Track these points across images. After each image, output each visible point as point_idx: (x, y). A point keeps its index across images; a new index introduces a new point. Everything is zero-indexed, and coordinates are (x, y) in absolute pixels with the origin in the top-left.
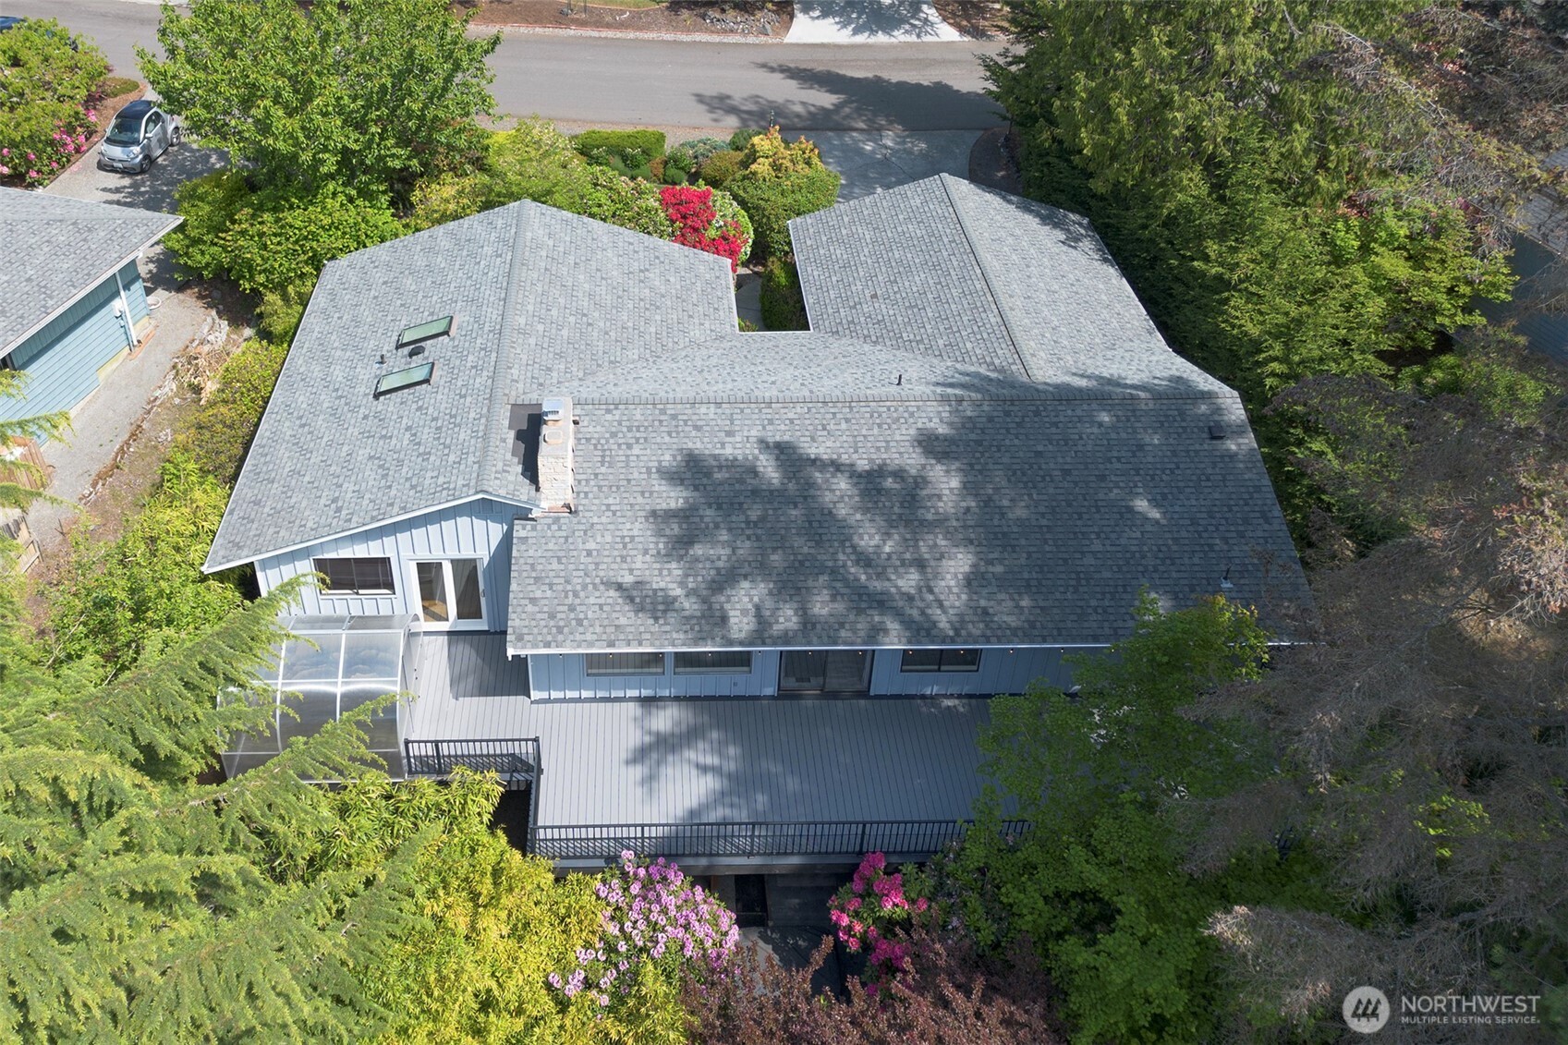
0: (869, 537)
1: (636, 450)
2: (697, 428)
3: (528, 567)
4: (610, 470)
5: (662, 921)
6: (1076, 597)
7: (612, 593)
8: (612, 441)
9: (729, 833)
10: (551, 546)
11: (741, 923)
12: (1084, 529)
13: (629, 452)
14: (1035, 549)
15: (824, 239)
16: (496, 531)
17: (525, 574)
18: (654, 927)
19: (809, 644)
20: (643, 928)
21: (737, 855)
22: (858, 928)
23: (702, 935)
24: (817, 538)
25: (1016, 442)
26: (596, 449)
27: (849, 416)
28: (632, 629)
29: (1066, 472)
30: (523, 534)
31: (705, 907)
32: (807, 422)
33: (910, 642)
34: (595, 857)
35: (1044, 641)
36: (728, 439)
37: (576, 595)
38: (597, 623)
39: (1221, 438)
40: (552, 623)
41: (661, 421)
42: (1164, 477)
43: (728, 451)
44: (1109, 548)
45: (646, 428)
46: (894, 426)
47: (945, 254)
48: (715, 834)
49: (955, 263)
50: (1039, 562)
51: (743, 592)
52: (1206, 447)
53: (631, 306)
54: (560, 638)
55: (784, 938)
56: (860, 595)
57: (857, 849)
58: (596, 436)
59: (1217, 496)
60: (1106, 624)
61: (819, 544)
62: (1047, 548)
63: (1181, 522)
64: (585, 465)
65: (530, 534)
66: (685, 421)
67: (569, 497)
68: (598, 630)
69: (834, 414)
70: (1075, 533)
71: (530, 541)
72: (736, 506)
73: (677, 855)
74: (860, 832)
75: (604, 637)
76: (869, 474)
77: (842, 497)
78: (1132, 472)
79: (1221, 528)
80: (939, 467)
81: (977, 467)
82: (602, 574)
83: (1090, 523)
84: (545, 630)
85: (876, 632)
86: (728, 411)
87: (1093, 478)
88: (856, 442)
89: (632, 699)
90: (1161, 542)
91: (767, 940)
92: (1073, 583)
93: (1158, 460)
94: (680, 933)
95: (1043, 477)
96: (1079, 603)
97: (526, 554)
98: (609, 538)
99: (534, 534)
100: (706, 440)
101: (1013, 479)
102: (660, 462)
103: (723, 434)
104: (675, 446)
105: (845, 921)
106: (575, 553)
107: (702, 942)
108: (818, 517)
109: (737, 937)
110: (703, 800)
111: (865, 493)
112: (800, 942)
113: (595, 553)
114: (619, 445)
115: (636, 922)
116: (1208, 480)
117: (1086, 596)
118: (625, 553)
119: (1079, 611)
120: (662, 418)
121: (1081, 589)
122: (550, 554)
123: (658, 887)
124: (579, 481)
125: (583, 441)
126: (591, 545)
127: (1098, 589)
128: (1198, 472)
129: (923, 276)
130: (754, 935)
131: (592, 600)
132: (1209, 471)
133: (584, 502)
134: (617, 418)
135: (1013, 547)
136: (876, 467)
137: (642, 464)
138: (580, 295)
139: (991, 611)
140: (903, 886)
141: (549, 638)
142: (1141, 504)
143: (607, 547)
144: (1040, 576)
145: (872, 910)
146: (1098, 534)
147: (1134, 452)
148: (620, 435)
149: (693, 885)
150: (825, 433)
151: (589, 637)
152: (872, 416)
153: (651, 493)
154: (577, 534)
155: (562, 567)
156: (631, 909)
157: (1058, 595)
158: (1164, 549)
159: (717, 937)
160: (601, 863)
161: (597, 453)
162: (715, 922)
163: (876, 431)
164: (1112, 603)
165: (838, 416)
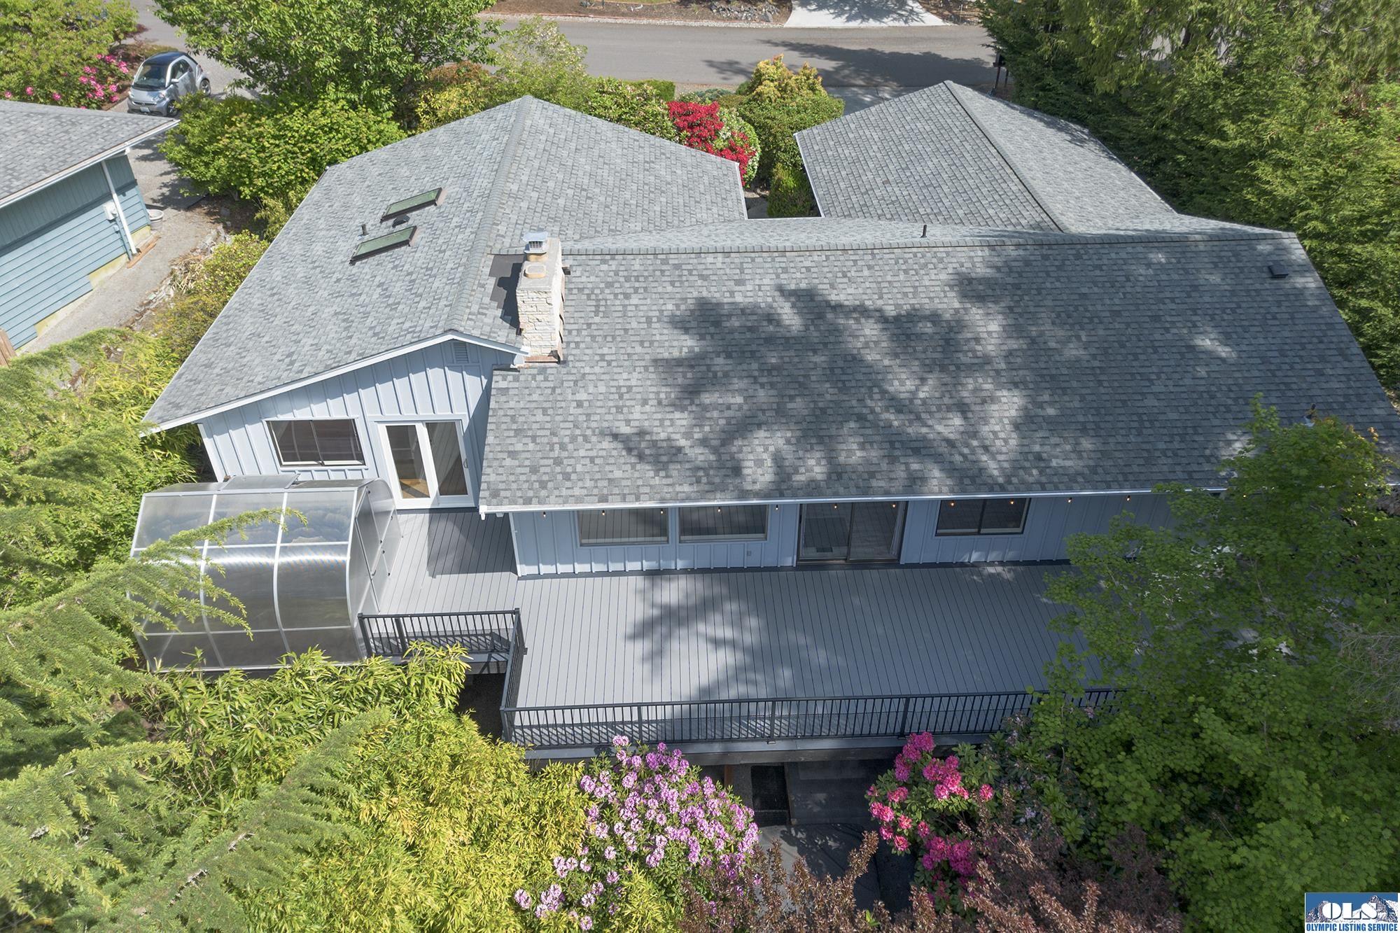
0: (903, 383)
1: (635, 300)
2: (703, 277)
3: (508, 419)
4: (605, 320)
5: (662, 820)
6: (1140, 439)
7: (606, 444)
8: (607, 291)
9: (744, 713)
10: (535, 397)
11: (761, 821)
12: (1142, 370)
13: (627, 302)
14: (1088, 391)
15: (831, 143)
16: (475, 385)
17: (504, 426)
18: (652, 828)
19: (836, 494)
20: (638, 829)
21: (754, 740)
22: (906, 824)
23: (712, 836)
24: (840, 385)
25: (1058, 284)
26: (589, 299)
27: (872, 263)
28: (629, 483)
29: (1116, 314)
30: (503, 384)
31: (716, 801)
32: (826, 270)
33: (952, 492)
34: (583, 745)
35: (1109, 488)
36: (737, 288)
37: (563, 447)
38: (587, 477)
39: (1283, 276)
40: (534, 478)
41: (662, 271)
42: (1226, 317)
43: (739, 298)
44: (1172, 389)
45: (646, 278)
46: (922, 272)
47: (957, 141)
48: (727, 715)
49: (969, 148)
50: (1095, 405)
51: (756, 442)
52: (1267, 286)
53: (634, 188)
54: (543, 493)
55: (810, 838)
56: (892, 443)
57: (898, 730)
58: (590, 286)
59: (1287, 334)
60: (1178, 468)
61: (844, 389)
62: (1102, 390)
63: (1252, 361)
64: (576, 315)
65: (511, 385)
66: (690, 272)
67: (557, 344)
68: (589, 484)
69: (855, 261)
70: (1132, 374)
71: (511, 392)
72: (748, 355)
73: (682, 741)
74: (902, 708)
75: (596, 491)
76: (897, 319)
77: (867, 343)
78: (1189, 312)
79: (1297, 367)
80: (974, 310)
81: (1016, 310)
82: (594, 425)
83: (1147, 363)
84: (526, 486)
85: (915, 482)
86: (737, 261)
87: (1148, 319)
88: (880, 289)
89: (632, 573)
90: (1230, 381)
91: (791, 840)
92: (1136, 425)
93: (1215, 300)
94: (684, 835)
95: (1091, 319)
96: (1144, 446)
97: (506, 406)
98: (602, 389)
99: (516, 385)
100: (713, 289)
101: (1057, 321)
102: (661, 311)
103: (732, 283)
104: (678, 296)
105: (889, 816)
106: (563, 404)
107: (712, 846)
108: (841, 364)
109: (755, 838)
110: (713, 676)
111: (894, 338)
112: (830, 843)
113: (586, 404)
114: (616, 295)
115: (629, 822)
116: (1274, 318)
117: (1151, 439)
118: (621, 403)
119: (1145, 455)
120: (664, 267)
121: (1144, 431)
122: (534, 405)
123: (657, 778)
124: (570, 332)
125: (575, 291)
126: (582, 396)
127: (1165, 431)
128: (1262, 311)
129: (935, 161)
130: (776, 833)
131: (582, 453)
132: (1275, 309)
133: (574, 352)
134: (614, 268)
135: (1064, 389)
136: (903, 313)
137: (641, 314)
138: (580, 173)
139: (1044, 456)
140: (960, 771)
141: (531, 493)
142: (1206, 342)
143: (601, 397)
144: (1097, 419)
145: (923, 802)
146: (1158, 374)
147: (1187, 292)
148: (617, 285)
149: (701, 776)
150: (846, 280)
151: (577, 491)
152: (897, 263)
153: (652, 343)
154: (565, 384)
155: (548, 419)
156: (623, 806)
157: (1120, 439)
158: (1234, 388)
159: (731, 839)
160: (590, 752)
161: (589, 303)
162: (729, 820)
163: (902, 277)
164: (1183, 445)
165: (859, 263)
